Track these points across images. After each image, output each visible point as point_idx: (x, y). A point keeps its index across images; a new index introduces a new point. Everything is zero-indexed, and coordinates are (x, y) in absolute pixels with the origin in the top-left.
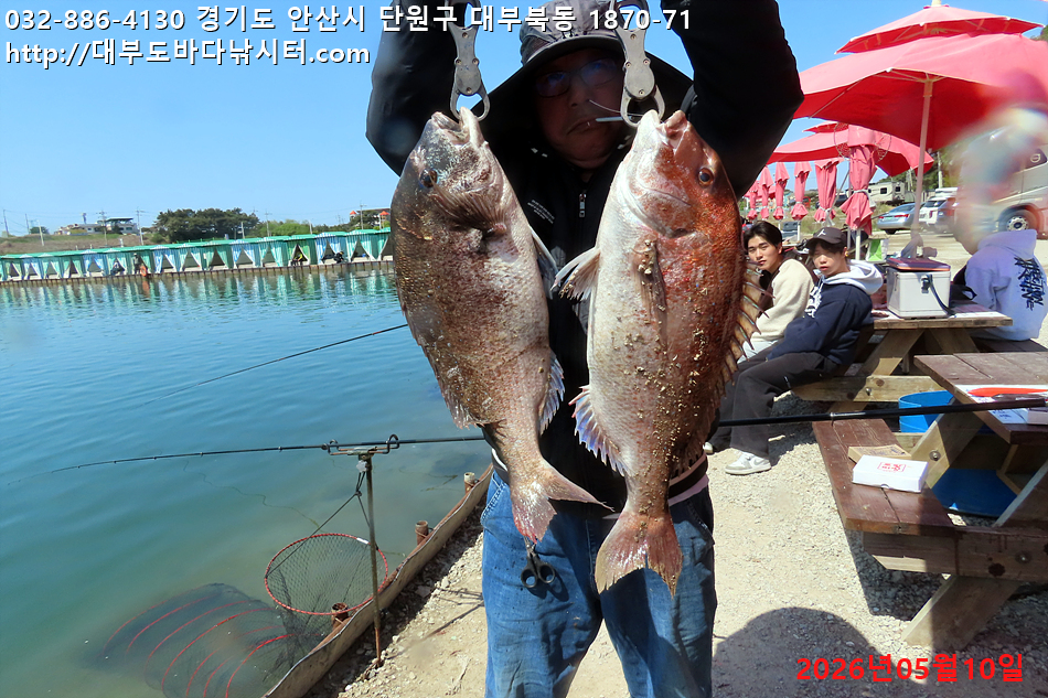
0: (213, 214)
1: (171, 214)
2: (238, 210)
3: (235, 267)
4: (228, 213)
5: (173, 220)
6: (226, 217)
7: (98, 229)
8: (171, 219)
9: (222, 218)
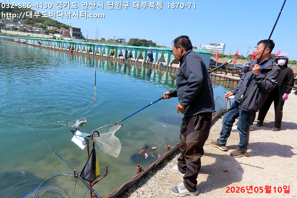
0: (144, 41)
1: (133, 39)
2: (151, 41)
3: (95, 54)
4: (148, 41)
5: (133, 41)
6: (148, 42)
7: (116, 41)
8: (133, 40)
9: (146, 42)
